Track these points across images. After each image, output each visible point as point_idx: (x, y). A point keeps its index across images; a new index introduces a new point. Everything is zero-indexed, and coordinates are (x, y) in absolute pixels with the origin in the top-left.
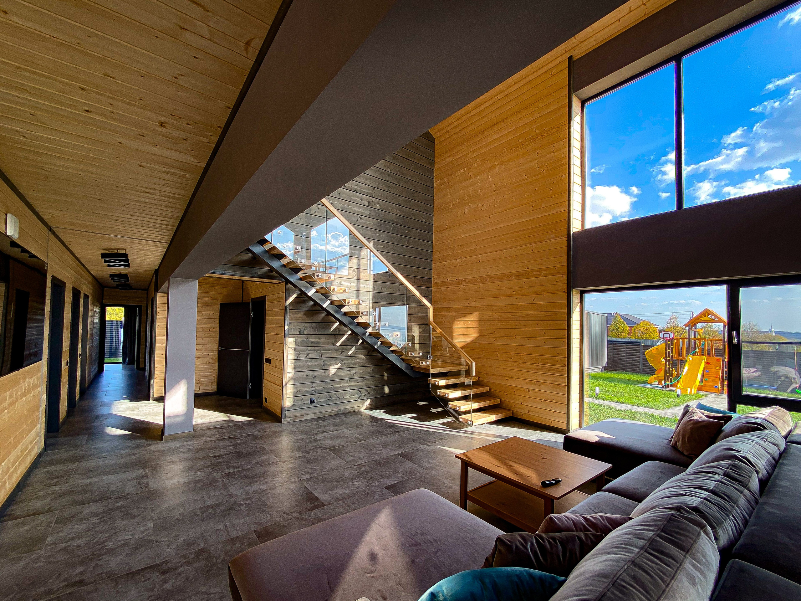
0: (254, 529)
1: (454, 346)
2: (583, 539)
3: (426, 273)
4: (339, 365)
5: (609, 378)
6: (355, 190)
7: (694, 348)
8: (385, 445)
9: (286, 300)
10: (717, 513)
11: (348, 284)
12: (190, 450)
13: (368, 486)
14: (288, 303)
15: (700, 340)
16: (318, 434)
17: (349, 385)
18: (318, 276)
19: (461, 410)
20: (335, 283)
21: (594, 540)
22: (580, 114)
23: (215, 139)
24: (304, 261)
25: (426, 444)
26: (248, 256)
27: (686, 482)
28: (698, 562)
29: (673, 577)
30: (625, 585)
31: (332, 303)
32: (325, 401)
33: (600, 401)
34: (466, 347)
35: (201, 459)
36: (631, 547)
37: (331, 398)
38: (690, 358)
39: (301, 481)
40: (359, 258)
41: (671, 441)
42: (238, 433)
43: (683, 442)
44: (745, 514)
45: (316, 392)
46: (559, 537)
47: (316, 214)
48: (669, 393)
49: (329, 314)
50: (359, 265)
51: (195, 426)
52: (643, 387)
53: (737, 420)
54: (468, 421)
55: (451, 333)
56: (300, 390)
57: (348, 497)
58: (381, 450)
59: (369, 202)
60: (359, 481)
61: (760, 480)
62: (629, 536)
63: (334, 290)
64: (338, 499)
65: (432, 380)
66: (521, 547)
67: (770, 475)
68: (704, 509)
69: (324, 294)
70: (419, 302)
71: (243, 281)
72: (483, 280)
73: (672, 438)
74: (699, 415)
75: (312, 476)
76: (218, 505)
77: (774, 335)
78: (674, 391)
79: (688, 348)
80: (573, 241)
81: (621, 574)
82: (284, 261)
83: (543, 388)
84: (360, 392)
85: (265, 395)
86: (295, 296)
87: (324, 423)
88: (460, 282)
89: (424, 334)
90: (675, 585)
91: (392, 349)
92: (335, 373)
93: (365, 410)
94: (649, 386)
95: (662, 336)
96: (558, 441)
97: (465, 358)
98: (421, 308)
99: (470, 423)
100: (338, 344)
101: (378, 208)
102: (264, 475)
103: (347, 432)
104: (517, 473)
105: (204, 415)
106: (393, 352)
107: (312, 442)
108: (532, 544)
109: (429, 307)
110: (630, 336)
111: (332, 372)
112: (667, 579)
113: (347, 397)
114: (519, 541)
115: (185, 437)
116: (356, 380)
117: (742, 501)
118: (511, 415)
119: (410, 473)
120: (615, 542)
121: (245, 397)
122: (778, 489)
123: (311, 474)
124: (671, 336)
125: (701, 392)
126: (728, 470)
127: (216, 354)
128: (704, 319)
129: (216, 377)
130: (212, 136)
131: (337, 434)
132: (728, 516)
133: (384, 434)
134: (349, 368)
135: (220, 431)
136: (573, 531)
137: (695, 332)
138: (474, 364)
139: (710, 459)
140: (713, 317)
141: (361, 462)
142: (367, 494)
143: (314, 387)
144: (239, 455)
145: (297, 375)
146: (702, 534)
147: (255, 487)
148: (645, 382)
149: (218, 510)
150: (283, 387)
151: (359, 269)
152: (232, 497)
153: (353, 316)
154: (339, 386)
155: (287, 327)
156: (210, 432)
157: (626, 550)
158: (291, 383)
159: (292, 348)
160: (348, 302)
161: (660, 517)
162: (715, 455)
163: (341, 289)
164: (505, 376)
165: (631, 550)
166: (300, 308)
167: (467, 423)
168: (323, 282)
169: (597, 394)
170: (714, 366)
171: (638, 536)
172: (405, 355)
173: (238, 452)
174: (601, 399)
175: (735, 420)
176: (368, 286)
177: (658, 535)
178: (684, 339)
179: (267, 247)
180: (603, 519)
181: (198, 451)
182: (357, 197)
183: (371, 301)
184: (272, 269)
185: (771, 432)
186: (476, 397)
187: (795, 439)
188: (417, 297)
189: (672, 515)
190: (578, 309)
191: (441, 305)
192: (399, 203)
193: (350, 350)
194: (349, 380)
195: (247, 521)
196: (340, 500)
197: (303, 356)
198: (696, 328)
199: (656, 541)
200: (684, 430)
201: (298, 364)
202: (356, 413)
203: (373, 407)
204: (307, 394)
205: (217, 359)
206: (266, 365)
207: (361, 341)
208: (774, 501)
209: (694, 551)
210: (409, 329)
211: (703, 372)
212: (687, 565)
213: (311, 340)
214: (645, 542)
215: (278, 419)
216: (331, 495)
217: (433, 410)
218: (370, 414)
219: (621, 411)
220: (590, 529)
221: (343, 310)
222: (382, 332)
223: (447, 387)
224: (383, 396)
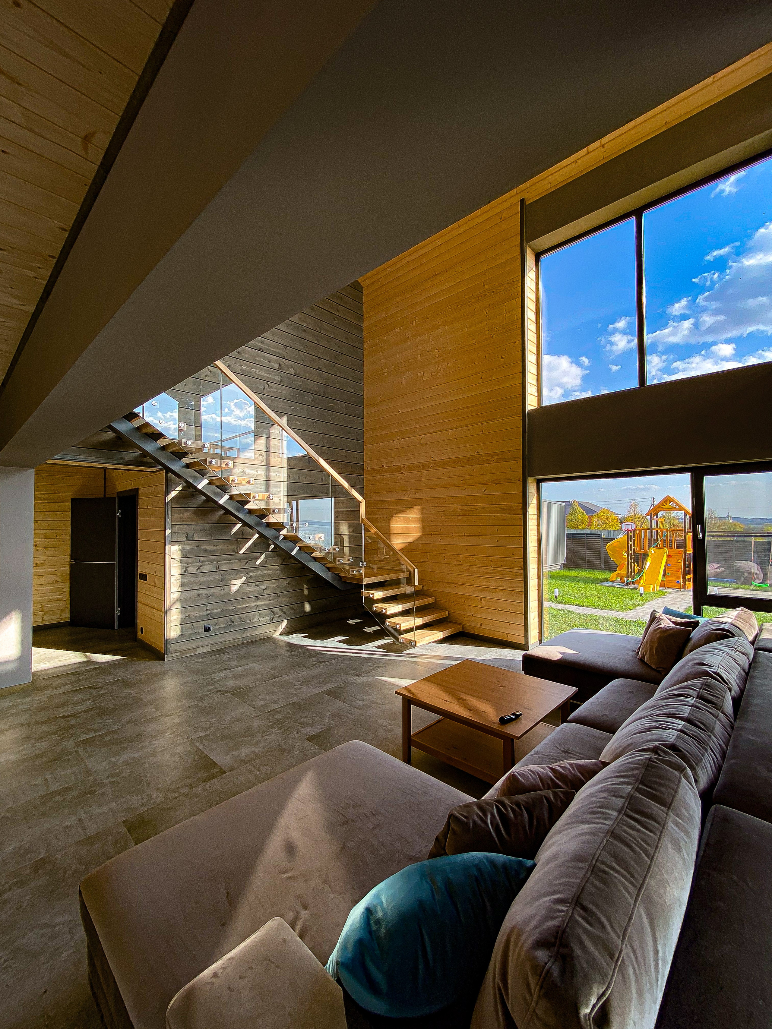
0: (124, 819)
1: (390, 548)
2: (551, 799)
3: (356, 458)
4: (244, 578)
5: (568, 576)
6: (261, 349)
7: (656, 540)
8: (307, 681)
9: (166, 495)
10: (695, 748)
11: (254, 472)
12: (27, 710)
13: (285, 739)
14: (169, 498)
15: (661, 530)
16: (216, 673)
17: (258, 604)
18: (210, 462)
19: (402, 629)
20: (235, 471)
21: (565, 800)
22: (534, 269)
23: (47, 273)
24: (190, 442)
25: (359, 675)
26: (110, 435)
27: (659, 709)
28: (680, 818)
29: (657, 847)
30: (606, 869)
31: (231, 498)
32: (226, 627)
33: (560, 605)
34: (406, 550)
35: (45, 723)
36: (607, 811)
37: (233, 622)
38: (652, 550)
39: (192, 741)
40: (268, 438)
41: (638, 652)
42: (101, 679)
43: (651, 655)
44: (722, 743)
45: (212, 617)
46: (525, 801)
47: (207, 378)
48: (632, 591)
49: (227, 512)
50: (268, 447)
51: (34, 674)
52: (605, 586)
53: (705, 626)
54: (410, 641)
55: (388, 532)
56: (189, 615)
57: (257, 756)
58: (301, 688)
59: (280, 365)
60: (272, 733)
61: (733, 699)
62: (604, 795)
63: (233, 481)
64: (243, 762)
65: (365, 592)
66: (479, 822)
67: (742, 691)
68: (682, 745)
69: (220, 486)
70: (348, 495)
71: (105, 469)
72: (426, 466)
73: (639, 648)
74: (666, 623)
75: (207, 732)
76: (68, 789)
77: (731, 521)
78: (636, 589)
79: (650, 540)
80: (529, 420)
81: (600, 853)
82: (161, 442)
83: (498, 595)
84: (273, 612)
85: (140, 623)
86: (179, 488)
87: (224, 657)
88: (398, 469)
89: (355, 534)
90: (660, 856)
91: (314, 555)
92: (239, 589)
93: (280, 635)
94: (612, 585)
95: (623, 527)
96: (515, 659)
97: (406, 564)
98: (350, 502)
99: (413, 643)
100: (241, 552)
101: (292, 372)
102: (139, 737)
103: (255, 666)
104: (470, 709)
105: (49, 656)
106: (315, 559)
107: (209, 685)
108: (493, 815)
109: (360, 500)
110: (589, 527)
111: (234, 588)
112: (650, 850)
113: (256, 620)
114: (477, 814)
115: (19, 692)
116: (267, 598)
117: (718, 728)
118: (461, 630)
119: (339, 716)
120: (590, 804)
121: (113, 627)
122: (753, 709)
123: (206, 729)
124: (633, 528)
125: (663, 589)
126: (701, 690)
127: (68, 569)
128: (666, 507)
129: (68, 601)
130: (39, 268)
131: (242, 671)
132: (706, 750)
133: (305, 667)
134: (257, 582)
135: (74, 678)
136: (541, 790)
137: (657, 521)
138: (416, 570)
139: (682, 677)
140: (674, 505)
141: (274, 706)
142: (283, 750)
143: (209, 610)
144: (102, 712)
145: (185, 596)
146: (683, 779)
147: (126, 756)
148: (606, 580)
149: (68, 798)
150: (165, 613)
151: (268, 452)
152: (91, 775)
153: (261, 514)
154: (244, 606)
155: (168, 532)
156: (59, 681)
157: (604, 816)
158: (178, 605)
159: (177, 559)
160: (253, 497)
161: (637, 764)
162: (686, 671)
163: (243, 480)
164: (453, 583)
165: (609, 814)
166: (187, 506)
167: (409, 643)
168: (217, 470)
169: (556, 597)
170: (676, 559)
171: (615, 793)
172: (331, 562)
173: (100, 708)
174: (561, 603)
175: (702, 627)
176: (281, 475)
177: (638, 790)
178: (646, 530)
179: (136, 423)
180: (573, 768)
181: (40, 710)
182: (263, 358)
183: (285, 493)
184: (145, 454)
185: (740, 639)
186: (420, 611)
187: (762, 645)
188: (344, 488)
189: (650, 759)
190: (535, 501)
191: (375, 498)
192: (319, 367)
193: (258, 558)
194: (257, 598)
195: (112, 809)
196: (246, 763)
197: (192, 570)
198: (657, 517)
199: (636, 797)
200: (652, 641)
201: (186, 580)
202: (269, 640)
203: (290, 631)
204: (200, 619)
205: (69, 576)
206: (140, 583)
207: (272, 546)
208: (749, 725)
209: (676, 804)
210: (337, 528)
211: (665, 567)
212: (670, 825)
213: (203, 547)
214: (623, 800)
215: (159, 656)
216: (233, 756)
217: (367, 630)
218: (287, 641)
219: (582, 616)
220: (560, 783)
221: (247, 507)
222: (300, 535)
223: (385, 600)
224: (303, 616)
